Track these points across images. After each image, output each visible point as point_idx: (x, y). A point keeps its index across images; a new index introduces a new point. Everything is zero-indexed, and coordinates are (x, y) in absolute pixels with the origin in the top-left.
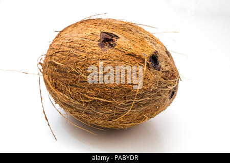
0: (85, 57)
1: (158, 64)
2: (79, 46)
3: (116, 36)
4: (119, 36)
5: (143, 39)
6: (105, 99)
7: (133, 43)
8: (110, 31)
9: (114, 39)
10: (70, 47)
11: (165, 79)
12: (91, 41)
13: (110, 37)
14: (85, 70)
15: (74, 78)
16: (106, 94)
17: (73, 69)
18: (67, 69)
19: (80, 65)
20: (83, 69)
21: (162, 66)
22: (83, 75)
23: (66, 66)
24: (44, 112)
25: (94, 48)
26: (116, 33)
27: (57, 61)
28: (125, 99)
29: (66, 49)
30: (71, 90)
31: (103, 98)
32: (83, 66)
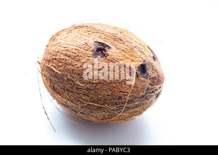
0: (80, 66)
1: (146, 72)
2: (74, 55)
3: (108, 46)
4: (111, 46)
5: (132, 49)
6: (98, 104)
7: (123, 53)
8: (102, 41)
9: (106, 48)
10: (66, 55)
11: (152, 85)
12: (85, 51)
13: (102, 47)
14: (80, 78)
15: (71, 85)
16: (100, 100)
17: (69, 77)
18: (63, 76)
19: (75, 73)
20: (79, 77)
21: (150, 73)
22: (78, 83)
23: (63, 73)
24: (44, 108)
25: (88, 58)
26: (108, 43)
27: (54, 67)
28: (116, 104)
29: (62, 57)
30: (68, 95)
31: (97, 103)
32: (79, 75)
